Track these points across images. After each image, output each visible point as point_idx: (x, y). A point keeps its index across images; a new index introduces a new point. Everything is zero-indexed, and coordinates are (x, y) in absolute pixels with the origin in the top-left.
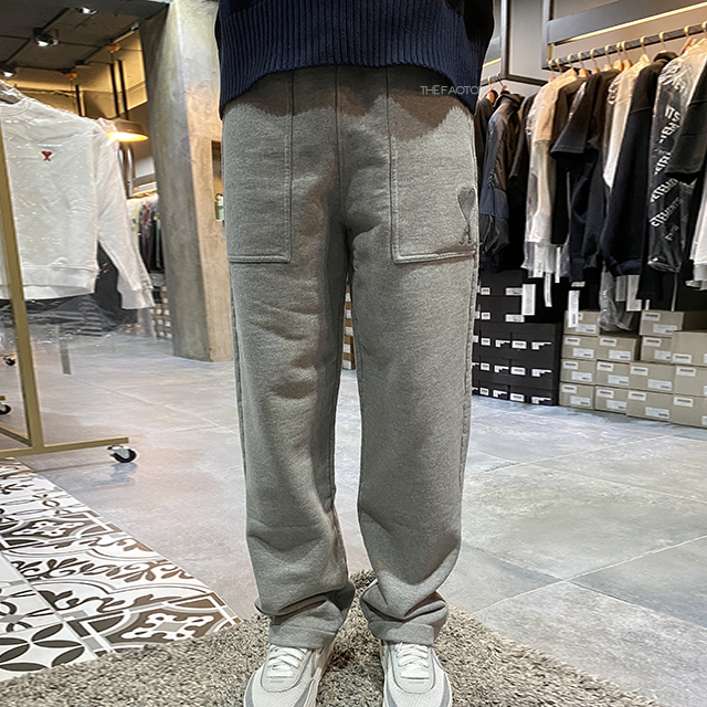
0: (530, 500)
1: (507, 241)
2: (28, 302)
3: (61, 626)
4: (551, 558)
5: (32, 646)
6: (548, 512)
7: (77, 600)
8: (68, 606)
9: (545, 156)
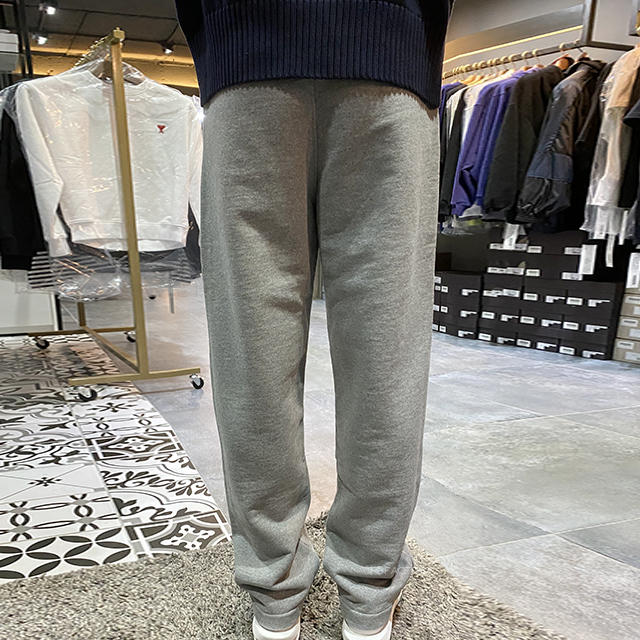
0: (544, 452)
1: (568, 203)
2: (140, 253)
3: (119, 529)
4: (546, 510)
5: (95, 545)
6: (560, 465)
7: (138, 508)
8: (130, 512)
9: (619, 122)
